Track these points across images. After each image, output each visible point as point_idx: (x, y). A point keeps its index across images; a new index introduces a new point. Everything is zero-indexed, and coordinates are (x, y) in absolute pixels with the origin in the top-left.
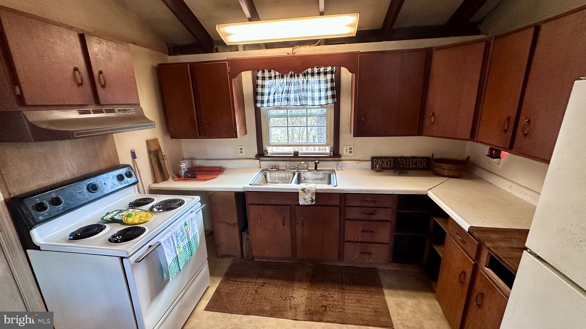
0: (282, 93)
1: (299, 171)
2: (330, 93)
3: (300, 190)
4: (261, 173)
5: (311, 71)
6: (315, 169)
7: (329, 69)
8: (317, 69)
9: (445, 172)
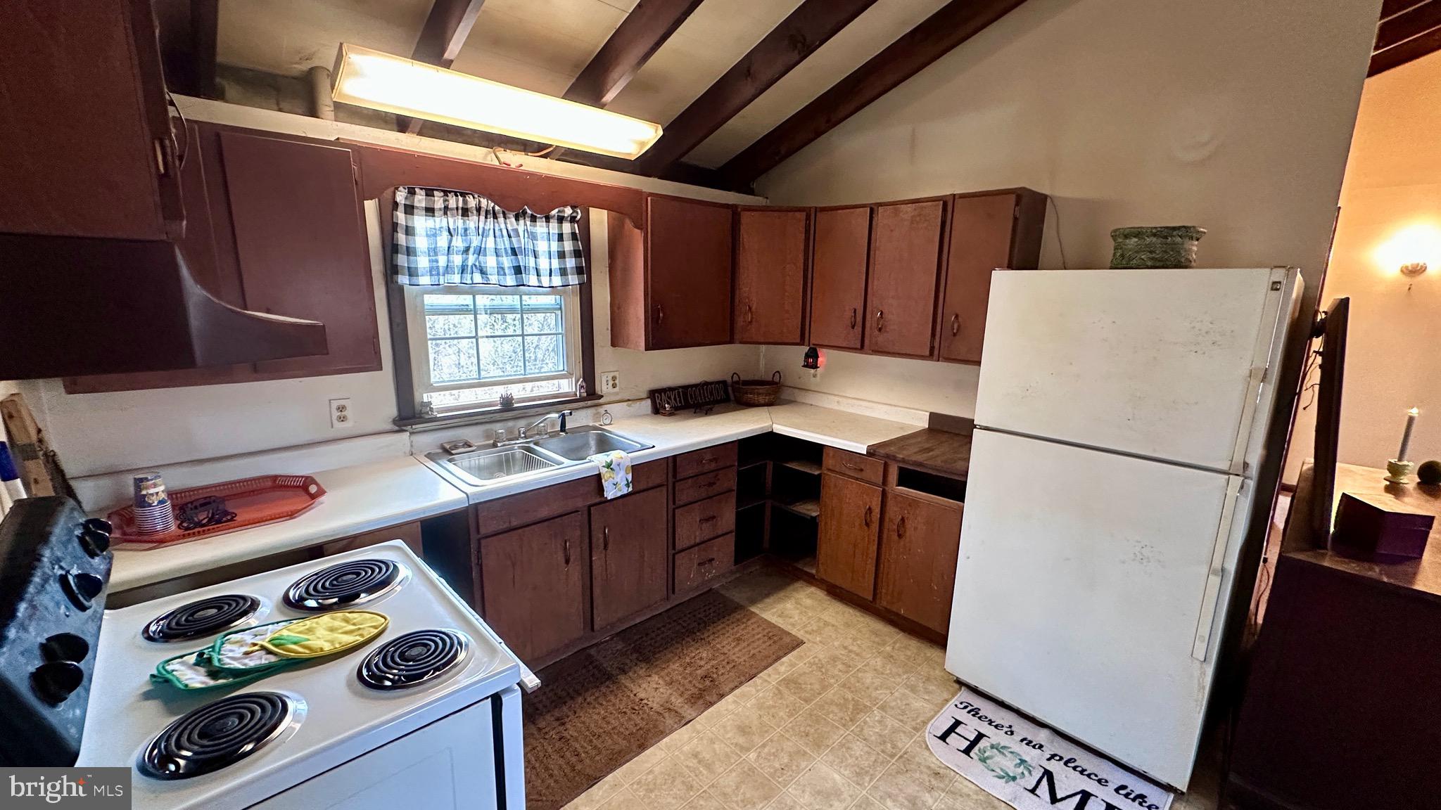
2: (570, 263)
3: (604, 466)
6: (562, 431)
7: (568, 211)
9: (761, 399)
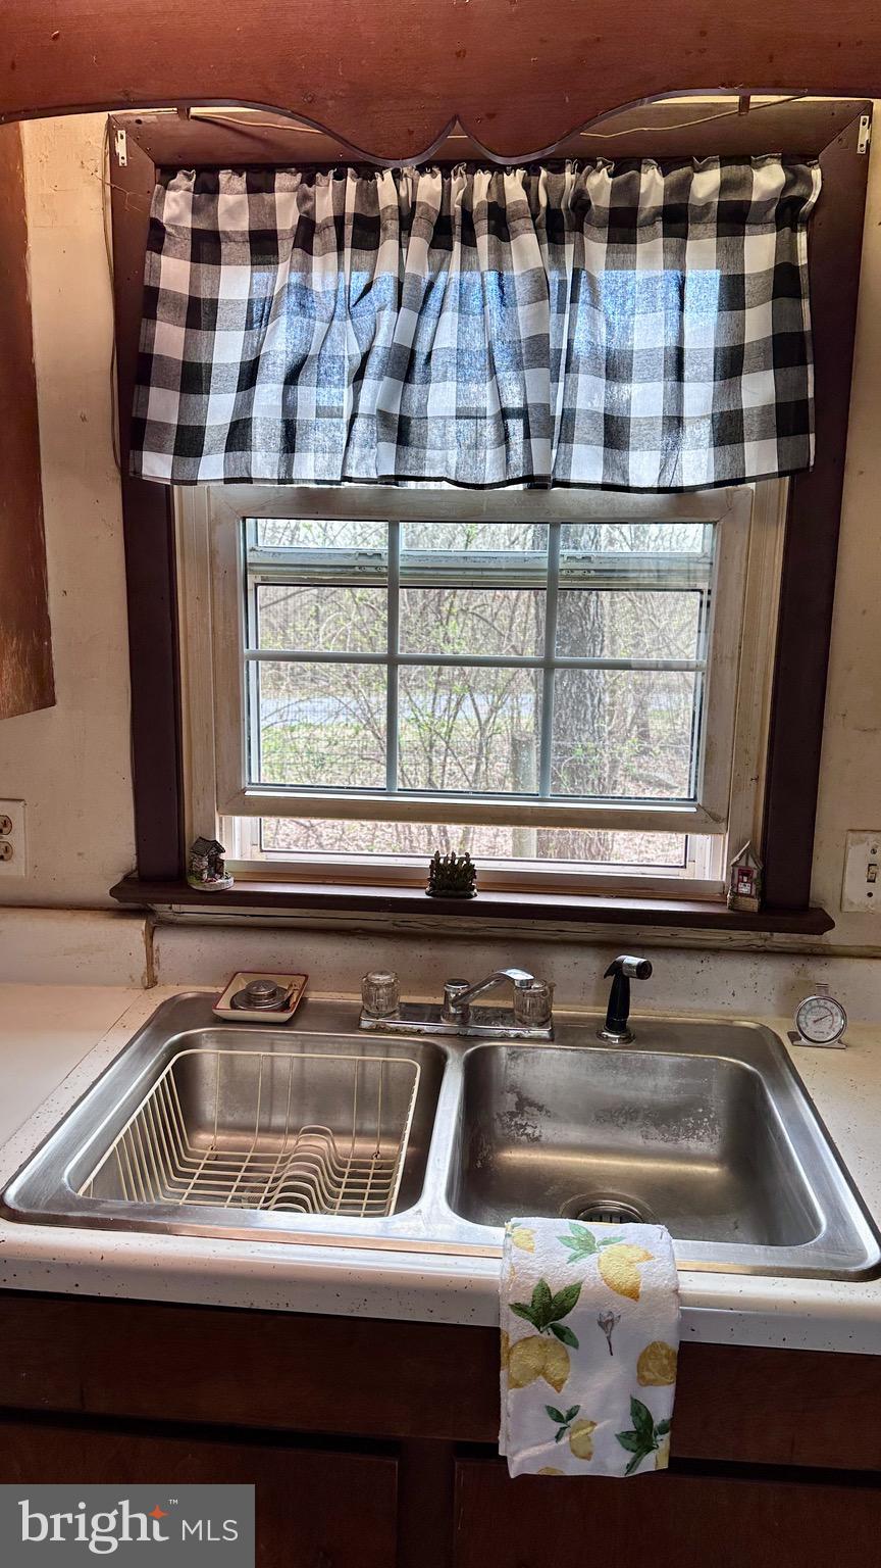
0: (359, 376)
1: (478, 1038)
2: (758, 390)
3: (519, 1308)
4: (144, 1051)
5: (616, 191)
6: (610, 1025)
7: (769, 178)
8: (661, 181)
